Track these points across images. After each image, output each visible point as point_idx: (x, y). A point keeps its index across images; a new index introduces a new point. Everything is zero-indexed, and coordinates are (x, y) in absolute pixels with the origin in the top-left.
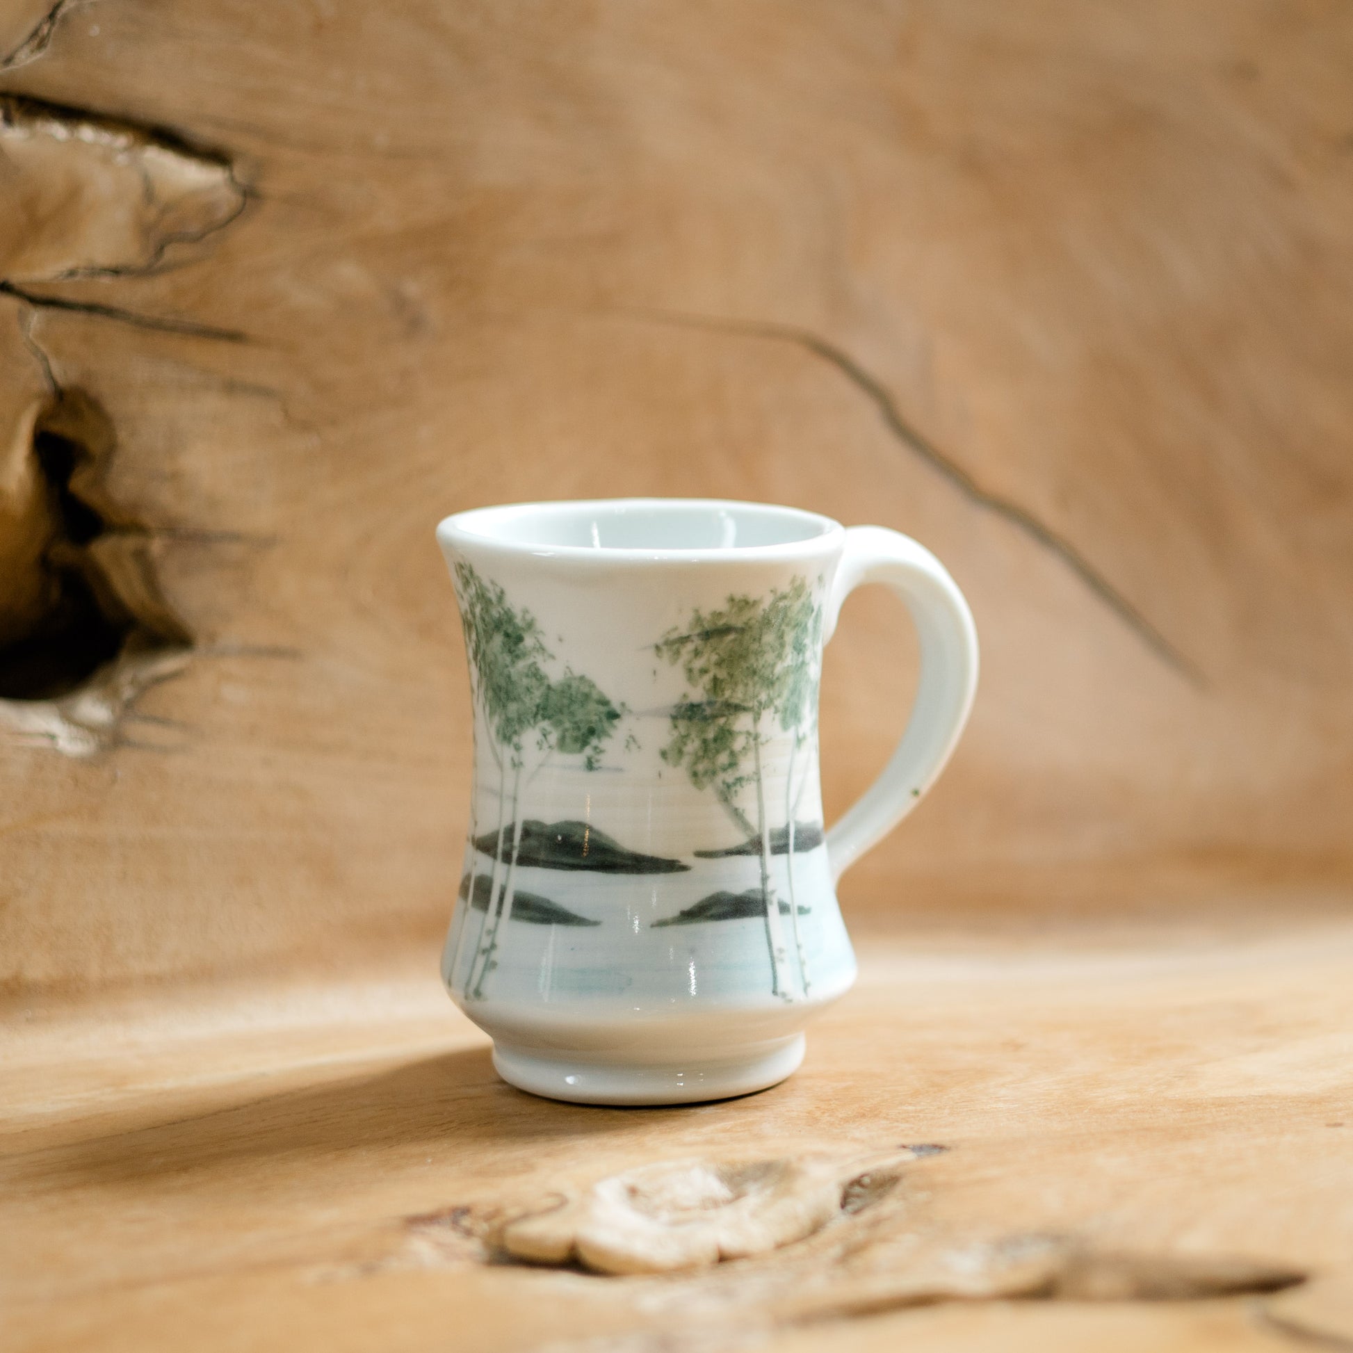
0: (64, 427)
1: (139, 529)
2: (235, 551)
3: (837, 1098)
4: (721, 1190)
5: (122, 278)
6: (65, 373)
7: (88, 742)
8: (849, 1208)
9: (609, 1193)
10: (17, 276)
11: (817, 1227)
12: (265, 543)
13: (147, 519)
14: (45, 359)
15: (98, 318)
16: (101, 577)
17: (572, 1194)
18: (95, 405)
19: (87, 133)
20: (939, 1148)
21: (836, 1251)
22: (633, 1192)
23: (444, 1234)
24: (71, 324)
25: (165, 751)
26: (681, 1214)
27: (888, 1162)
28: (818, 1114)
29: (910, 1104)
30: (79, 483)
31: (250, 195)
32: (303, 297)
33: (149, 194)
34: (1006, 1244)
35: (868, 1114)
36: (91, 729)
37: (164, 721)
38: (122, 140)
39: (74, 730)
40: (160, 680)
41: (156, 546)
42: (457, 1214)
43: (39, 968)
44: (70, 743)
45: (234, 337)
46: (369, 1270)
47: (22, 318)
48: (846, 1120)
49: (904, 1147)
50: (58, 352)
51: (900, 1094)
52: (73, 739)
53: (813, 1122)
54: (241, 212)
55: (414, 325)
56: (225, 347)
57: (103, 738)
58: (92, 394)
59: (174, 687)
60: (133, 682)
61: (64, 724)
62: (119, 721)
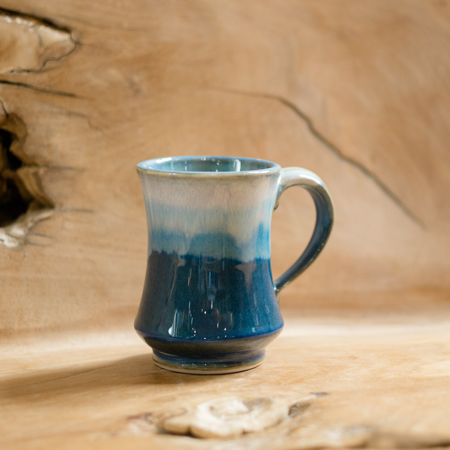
0: (9, 128)
1: (35, 165)
2: (70, 173)
3: (288, 375)
4: (243, 408)
5: (31, 73)
6: (9, 108)
7: (15, 242)
8: (292, 415)
9: (203, 408)
11: (279, 422)
12: (81, 171)
13: (38, 161)
14: (2, 103)
15: (21, 88)
16: (21, 182)
17: (189, 408)
18: (20, 119)
19: (19, 20)
20: (325, 394)
21: (286, 431)
22: (212, 408)
23: (142, 423)
24: (11, 90)
25: (43, 246)
26: (229, 416)
27: (306, 398)
28: (280, 381)
29: (315, 378)
30: (14, 148)
31: (78, 44)
32: (96, 81)
33: (41, 43)
34: (349, 428)
35: (299, 381)
36: (17, 238)
37: (43, 236)
38: (31, 23)
39: (10, 238)
40: (42, 220)
41: (41, 171)
42: (146, 416)
44: (9, 243)
45: (71, 95)
46: (114, 435)
48: (291, 383)
49: (312, 393)
50: (7, 100)
51: (311, 374)
52: (10, 241)
53: (279, 383)
54: (74, 50)
55: (137, 92)
56: (67, 99)
57: (21, 241)
58: (19, 115)
59: (47, 223)
60: (32, 221)
61: (7, 236)
62: (27, 235)
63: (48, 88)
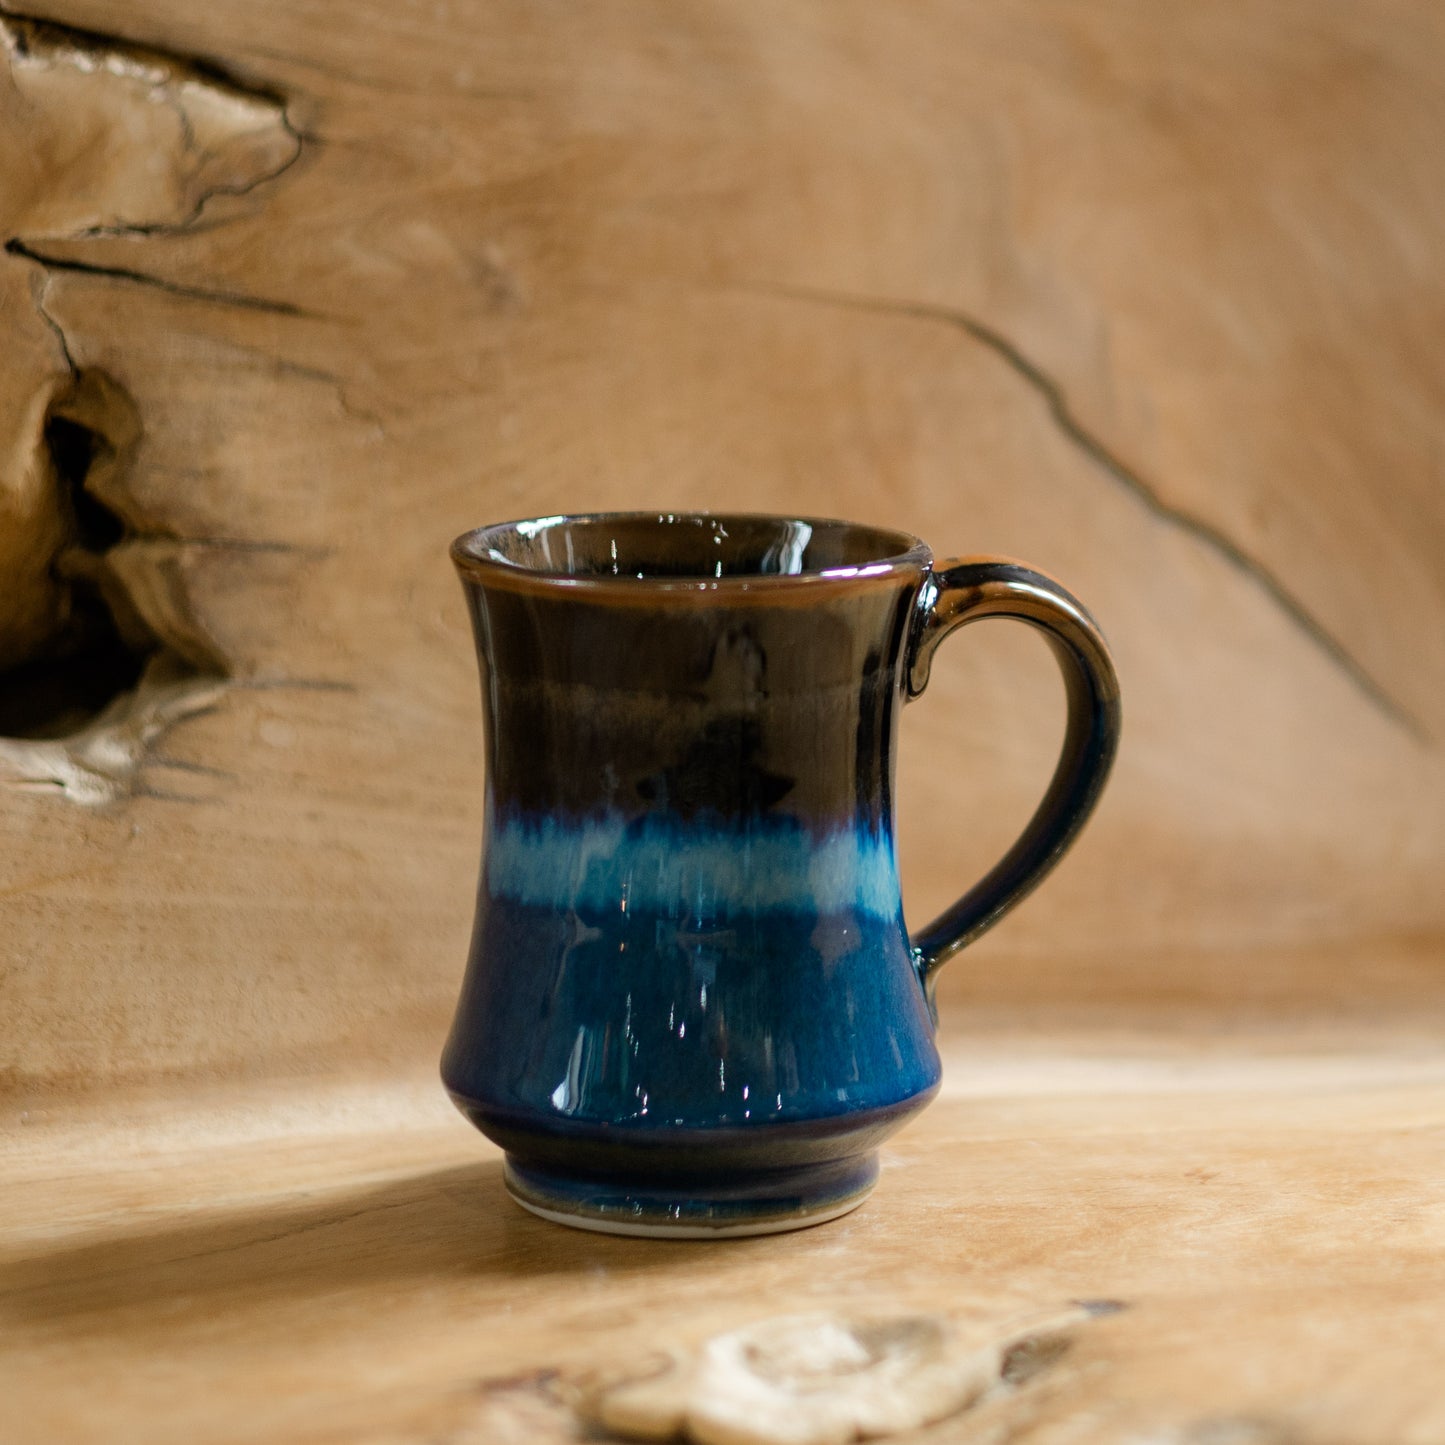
0: (81, 414)
1: (170, 536)
2: (281, 563)
3: (992, 1237)
4: (853, 1351)
5: (154, 237)
6: (84, 350)
7: (100, 789)
8: (1013, 1375)
9: (723, 1353)
10: (29, 235)
11: (970, 1401)
12: (319, 554)
13: (175, 525)
14: (59, 332)
15: (125, 282)
16: (120, 590)
17: (678, 1352)
18: (119, 387)
19: (116, 64)
20: (1115, 1306)
21: (994, 1432)
22: (752, 1354)
23: (527, 1402)
25: (193, 801)
26: (809, 1380)
27: (1057, 1322)
28: (969, 1259)
29: (1080, 1248)
30: (98, 480)
31: (307, 140)
32: (366, 263)
33: (188, 137)
34: (1202, 1429)
35: (1030, 1259)
36: (106, 774)
37: (194, 767)
38: (157, 74)
39: (85, 776)
41: (188, 557)
42: (542, 1379)
43: (38, 1059)
44: (82, 791)
45: (285, 309)
47: (35, 283)
48: (1005, 1267)
49: (1075, 1303)
50: (76, 325)
51: (1067, 1235)
52: (84, 785)
53: (965, 1269)
54: (293, 161)
55: (496, 296)
56: (273, 320)
57: (119, 785)
58: (115, 374)
59: (205, 725)
60: (157, 719)
61: (73, 769)
62: (138, 765)
63: (209, 287)
